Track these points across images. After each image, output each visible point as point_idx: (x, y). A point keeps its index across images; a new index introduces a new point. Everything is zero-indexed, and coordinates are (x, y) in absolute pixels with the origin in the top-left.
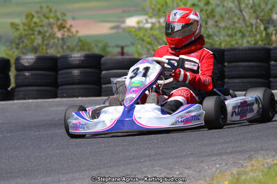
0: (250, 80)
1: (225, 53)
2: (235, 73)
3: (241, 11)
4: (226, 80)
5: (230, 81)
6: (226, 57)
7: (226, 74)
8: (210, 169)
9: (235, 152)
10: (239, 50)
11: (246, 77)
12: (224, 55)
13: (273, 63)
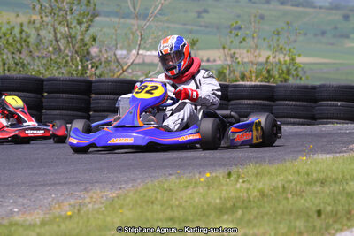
0: (69, 112)
1: (45, 83)
2: (53, 104)
3: (57, 41)
4: (44, 111)
5: (48, 112)
6: (45, 87)
7: (44, 104)
8: (44, 198)
9: (70, 183)
10: (60, 80)
11: (65, 110)
12: (42, 85)
13: (93, 96)
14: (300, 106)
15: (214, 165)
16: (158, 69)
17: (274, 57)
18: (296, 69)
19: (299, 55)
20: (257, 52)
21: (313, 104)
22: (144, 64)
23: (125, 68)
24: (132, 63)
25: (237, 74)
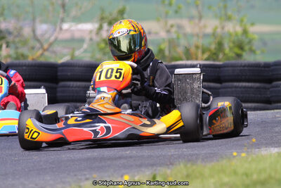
14: (251, 87)
15: (140, 166)
16: (85, 46)
17: (223, 28)
18: (250, 42)
19: (253, 24)
20: (203, 22)
21: (267, 86)
22: (73, 40)
23: (46, 46)
24: (56, 40)
25: (180, 50)
